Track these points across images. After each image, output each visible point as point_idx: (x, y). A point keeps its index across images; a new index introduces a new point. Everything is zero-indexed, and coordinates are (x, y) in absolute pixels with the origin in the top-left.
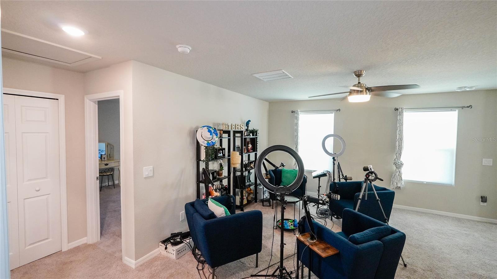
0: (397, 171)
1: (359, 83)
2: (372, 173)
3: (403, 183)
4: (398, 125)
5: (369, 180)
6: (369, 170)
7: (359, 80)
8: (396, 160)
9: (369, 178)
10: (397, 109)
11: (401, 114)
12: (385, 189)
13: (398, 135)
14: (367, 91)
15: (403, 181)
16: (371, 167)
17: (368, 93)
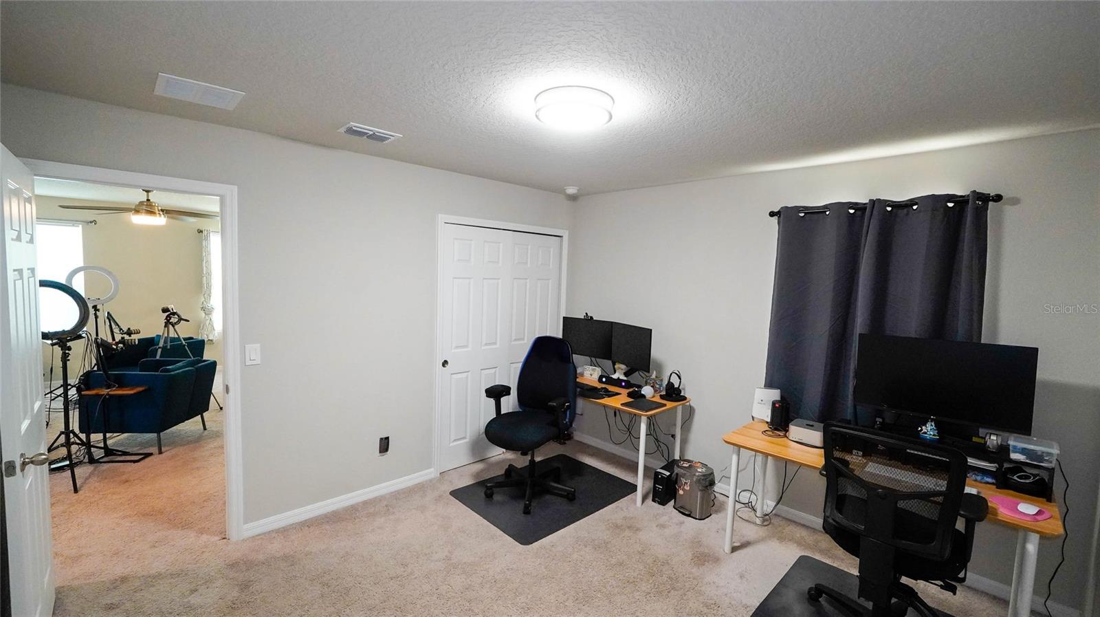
0: (207, 318)
1: (148, 200)
2: (174, 314)
3: (216, 334)
4: (204, 254)
5: (170, 323)
6: (169, 311)
7: (148, 196)
8: (204, 303)
9: (171, 321)
10: (201, 232)
11: (207, 238)
12: (192, 338)
13: (205, 268)
14: (161, 213)
15: (216, 332)
16: (170, 307)
17: (162, 216)
